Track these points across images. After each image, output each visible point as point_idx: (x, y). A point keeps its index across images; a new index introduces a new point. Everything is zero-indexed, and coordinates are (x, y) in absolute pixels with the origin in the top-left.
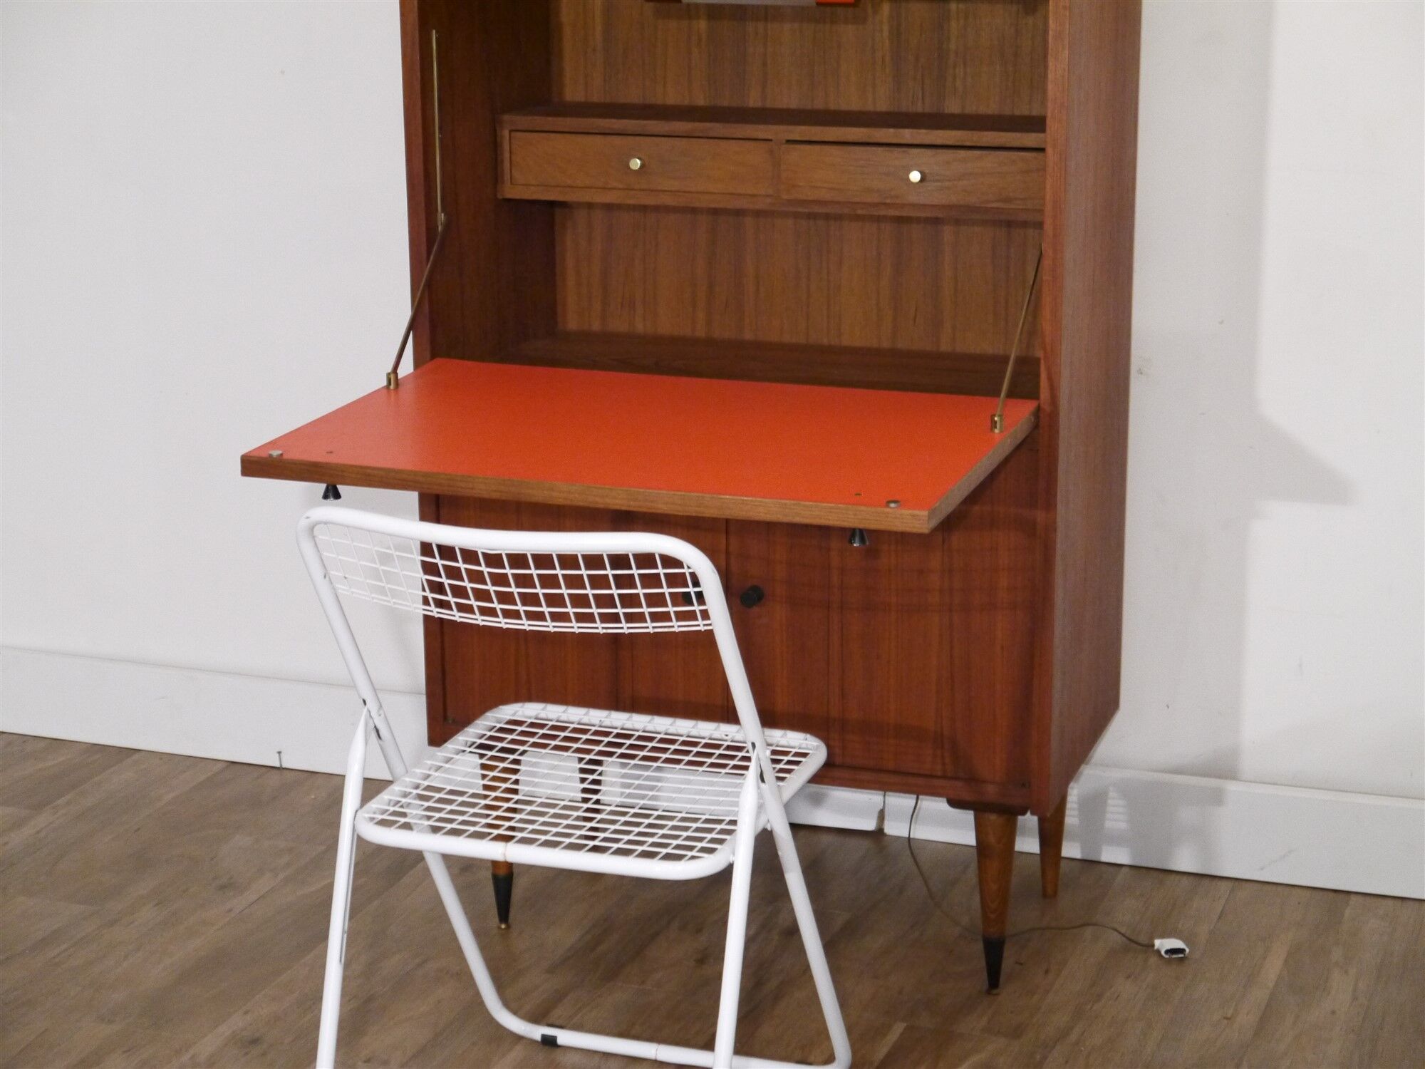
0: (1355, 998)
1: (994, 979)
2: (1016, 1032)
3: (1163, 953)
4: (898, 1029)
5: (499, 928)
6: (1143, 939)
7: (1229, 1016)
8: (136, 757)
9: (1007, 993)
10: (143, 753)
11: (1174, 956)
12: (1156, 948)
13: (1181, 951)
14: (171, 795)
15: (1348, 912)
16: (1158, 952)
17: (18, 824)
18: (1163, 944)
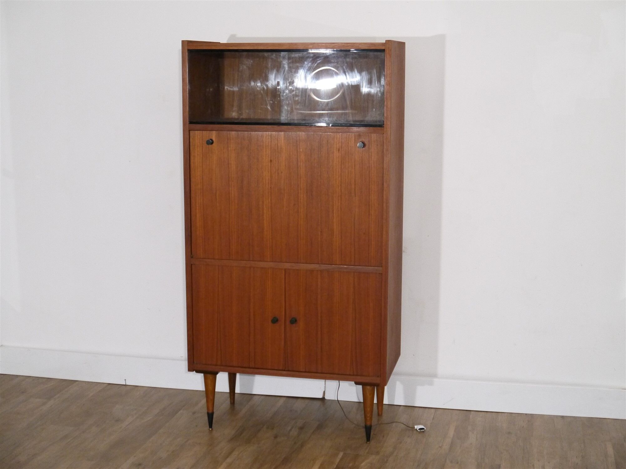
0: (477, 440)
1: (368, 438)
2: (378, 453)
3: (418, 430)
4: (341, 454)
5: (209, 430)
6: (411, 426)
7: (440, 446)
8: (77, 383)
9: (372, 442)
10: (79, 382)
11: (422, 430)
12: (415, 428)
13: (423, 429)
14: (92, 394)
15: (471, 416)
16: (416, 430)
17: (44, 404)
18: (417, 427)
